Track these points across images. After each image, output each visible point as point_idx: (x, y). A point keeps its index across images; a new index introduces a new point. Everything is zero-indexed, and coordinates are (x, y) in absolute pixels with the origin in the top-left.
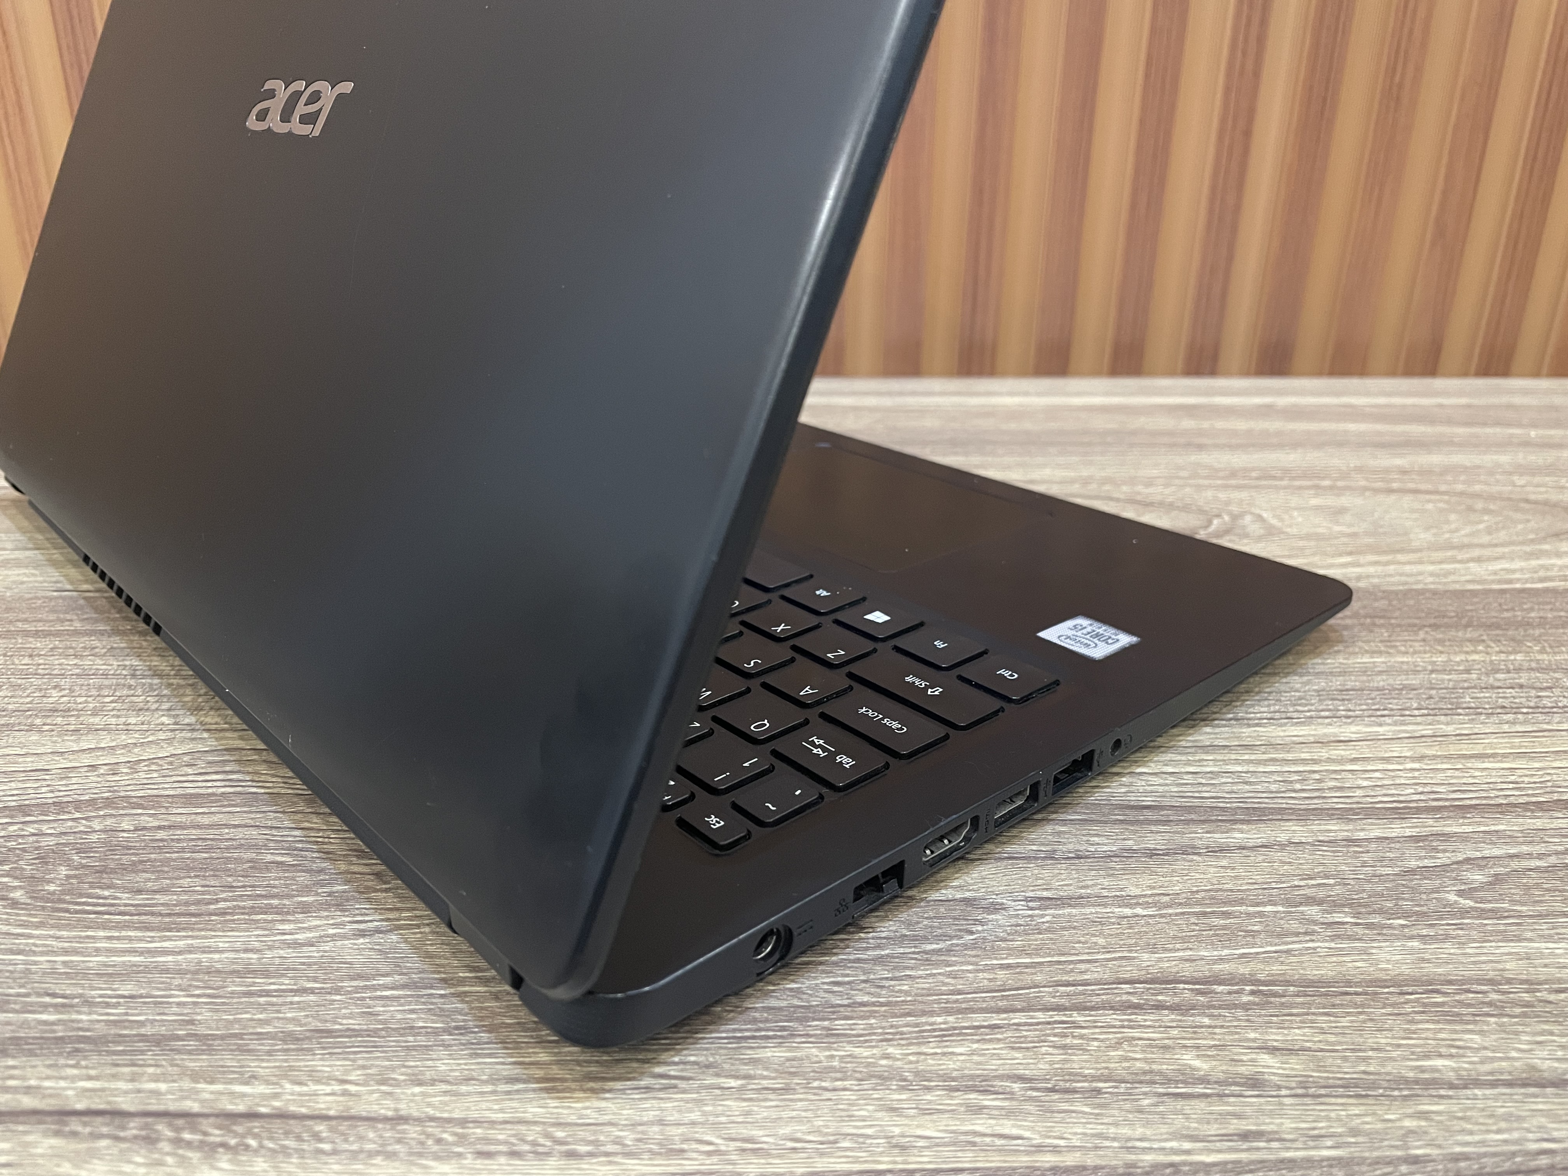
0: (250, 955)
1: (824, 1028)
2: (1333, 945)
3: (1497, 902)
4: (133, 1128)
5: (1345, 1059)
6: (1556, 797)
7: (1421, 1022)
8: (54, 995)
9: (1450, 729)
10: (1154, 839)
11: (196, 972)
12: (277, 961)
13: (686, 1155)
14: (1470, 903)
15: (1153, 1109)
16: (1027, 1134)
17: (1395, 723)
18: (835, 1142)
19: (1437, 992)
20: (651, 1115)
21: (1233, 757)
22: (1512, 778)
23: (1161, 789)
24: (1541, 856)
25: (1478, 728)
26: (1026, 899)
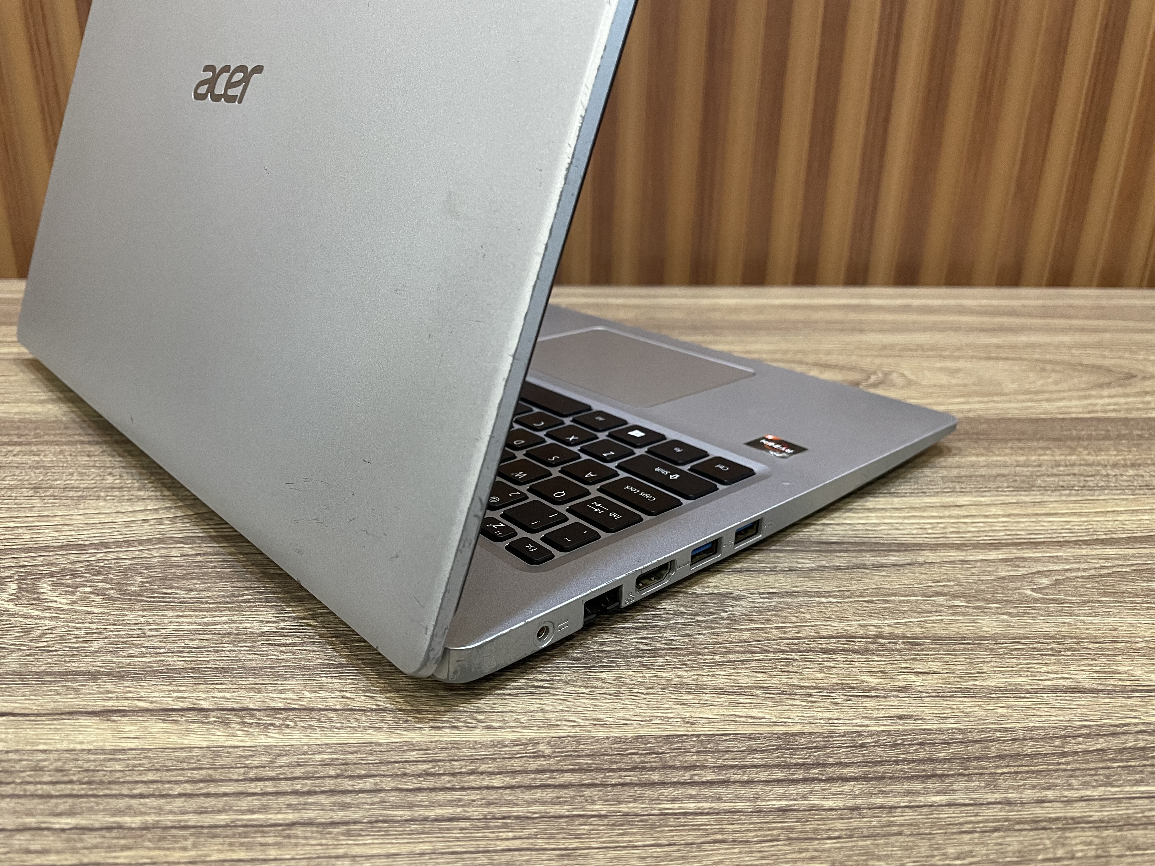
0: (270, 625)
1: (637, 662)
2: (953, 618)
3: (1056, 594)
4: (213, 717)
5: (961, 677)
6: (1095, 537)
7: (1009, 658)
8: (147, 647)
9: (1027, 499)
10: (840, 560)
11: (237, 634)
12: (288, 628)
13: (559, 728)
14: (1039, 595)
15: (844, 704)
16: (767, 716)
17: (992, 496)
18: (651, 720)
19: (1019, 643)
20: (536, 707)
21: (888, 514)
22: (1068, 527)
23: (842, 533)
24: (1084, 570)
25: (1046, 498)
26: (759, 593)
